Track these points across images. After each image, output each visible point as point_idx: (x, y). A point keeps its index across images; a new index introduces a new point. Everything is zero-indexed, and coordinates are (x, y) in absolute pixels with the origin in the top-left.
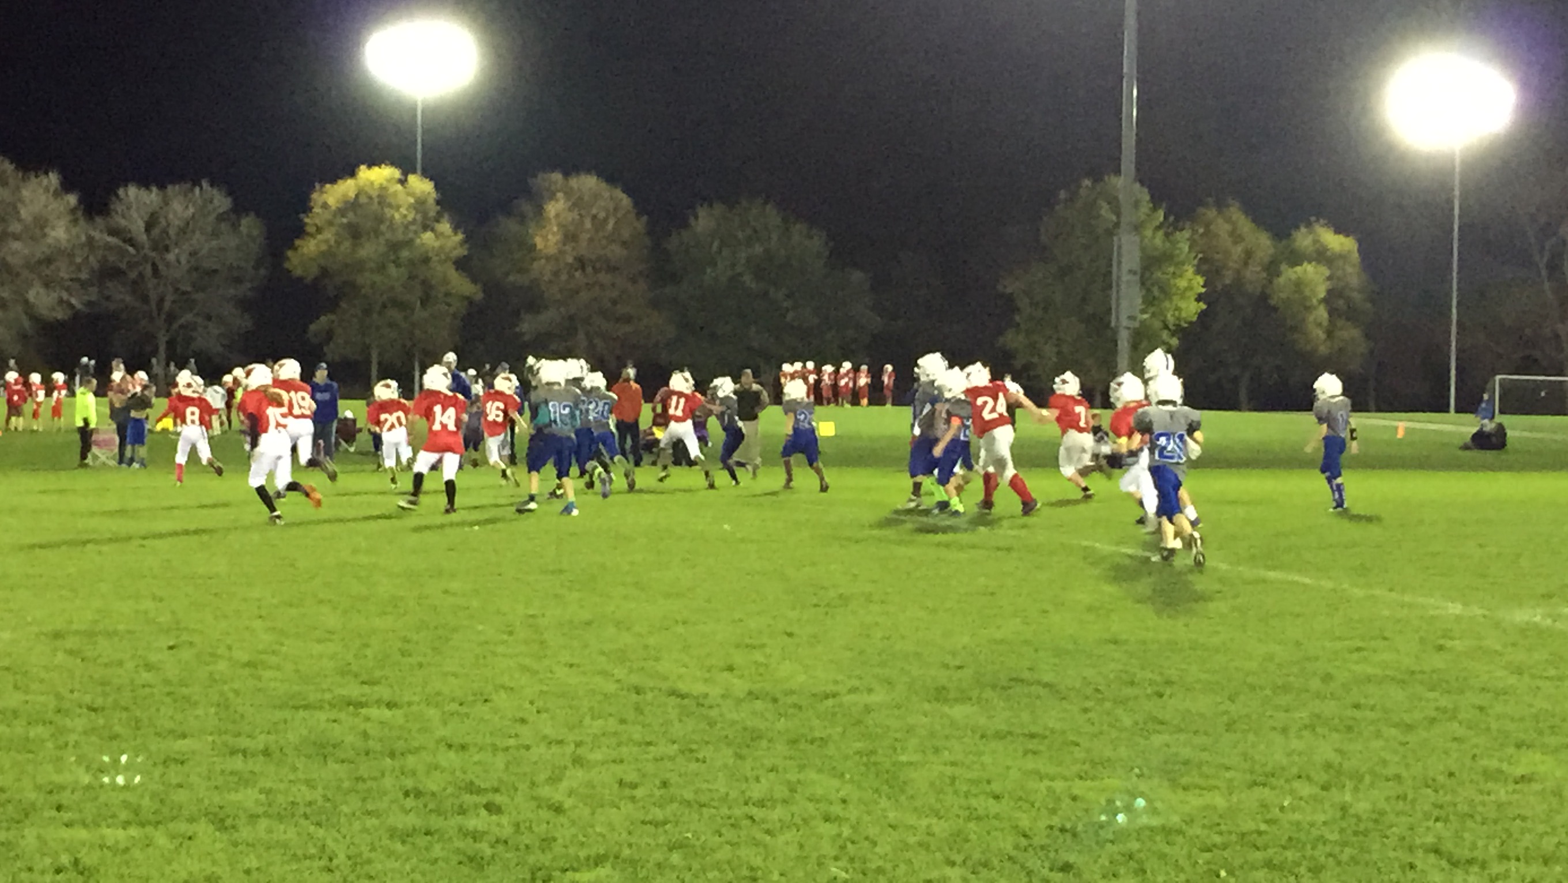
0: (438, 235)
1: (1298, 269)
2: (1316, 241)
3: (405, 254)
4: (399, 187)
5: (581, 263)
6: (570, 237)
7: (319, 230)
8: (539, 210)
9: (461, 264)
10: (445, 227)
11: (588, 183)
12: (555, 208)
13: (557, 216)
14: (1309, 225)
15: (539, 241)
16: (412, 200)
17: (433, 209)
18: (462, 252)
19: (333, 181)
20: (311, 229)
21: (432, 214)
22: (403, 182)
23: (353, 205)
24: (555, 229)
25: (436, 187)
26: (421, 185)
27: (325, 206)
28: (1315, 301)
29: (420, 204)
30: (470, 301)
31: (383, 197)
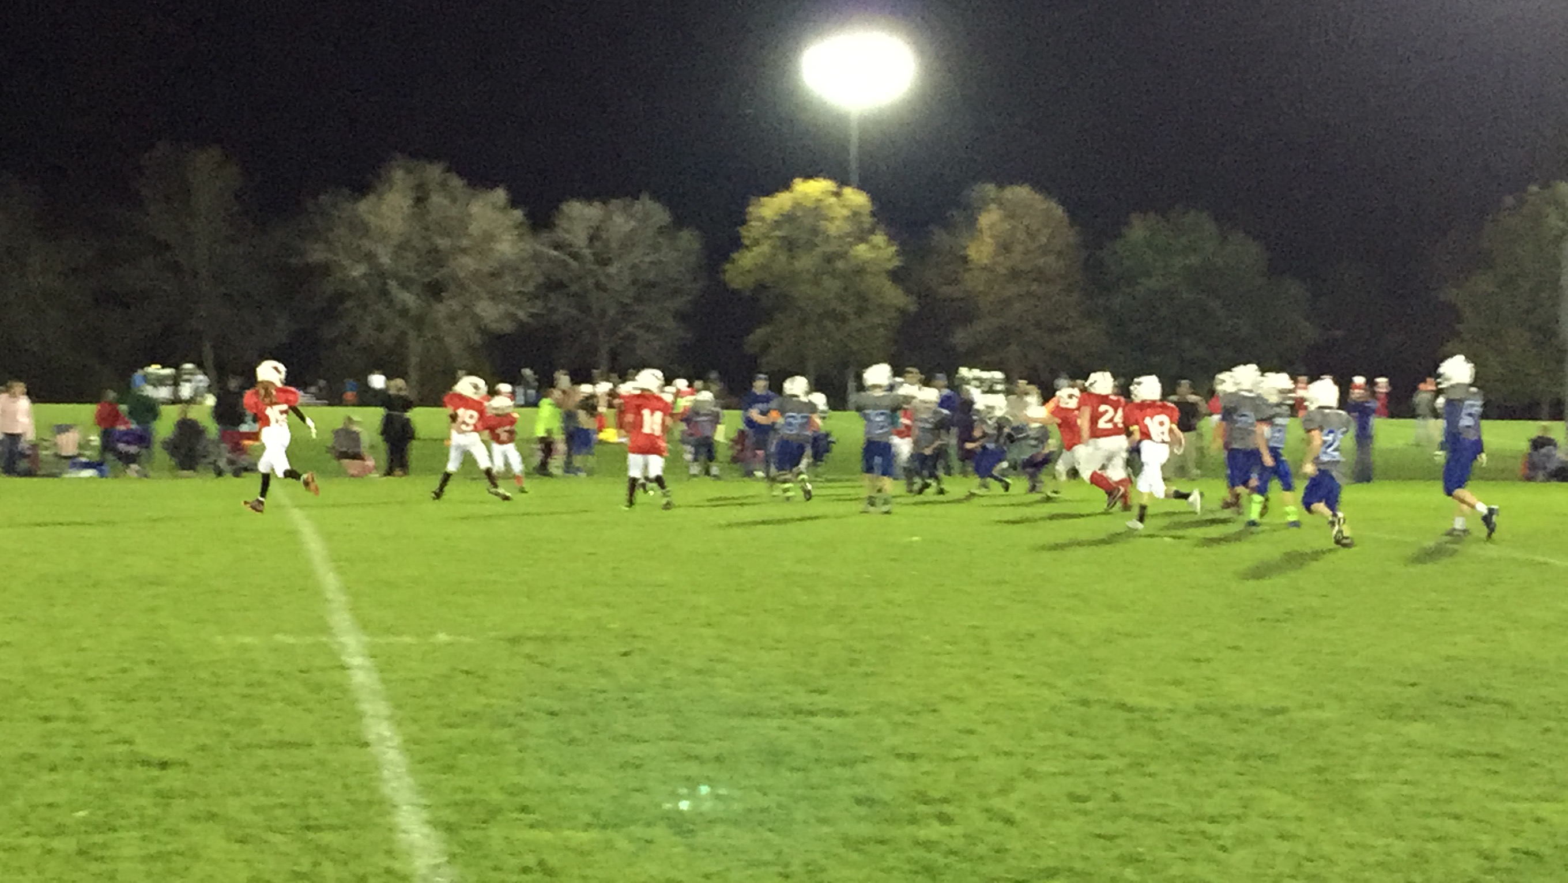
0: (875, 247)
3: (840, 265)
4: (833, 200)
5: (1015, 275)
6: (1005, 247)
7: (757, 242)
8: (971, 222)
9: (896, 276)
10: (879, 239)
11: (1021, 193)
12: (989, 219)
13: (992, 226)
15: (972, 253)
16: (845, 212)
17: (868, 221)
18: (897, 262)
19: (770, 194)
20: (747, 242)
21: (867, 226)
22: (838, 194)
23: (788, 218)
24: (989, 240)
25: (872, 199)
26: (856, 198)
27: (762, 219)
29: (854, 216)
30: (903, 312)
31: (817, 211)
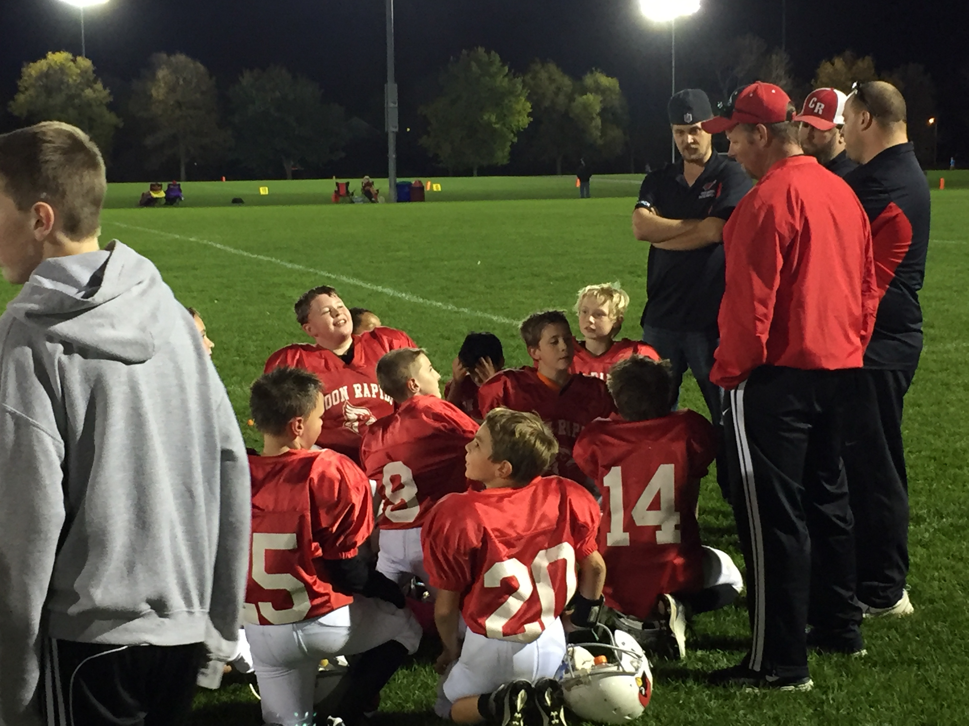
0: (94, 91)
1: (585, 97)
2: (596, 82)
3: (76, 101)
4: (72, 64)
5: (179, 104)
6: (172, 89)
7: (26, 89)
8: (154, 75)
9: (111, 107)
10: (99, 86)
11: (181, 58)
12: (162, 73)
13: (164, 77)
14: (592, 72)
15: (154, 93)
16: (79, 71)
17: (92, 77)
18: (111, 99)
19: (35, 61)
20: (22, 89)
21: (92, 79)
22: (74, 61)
23: (45, 75)
24: (163, 85)
25: (93, 63)
26: (85, 63)
27: (30, 76)
28: (594, 115)
29: (83, 73)
30: (116, 127)
31: (62, 69)
